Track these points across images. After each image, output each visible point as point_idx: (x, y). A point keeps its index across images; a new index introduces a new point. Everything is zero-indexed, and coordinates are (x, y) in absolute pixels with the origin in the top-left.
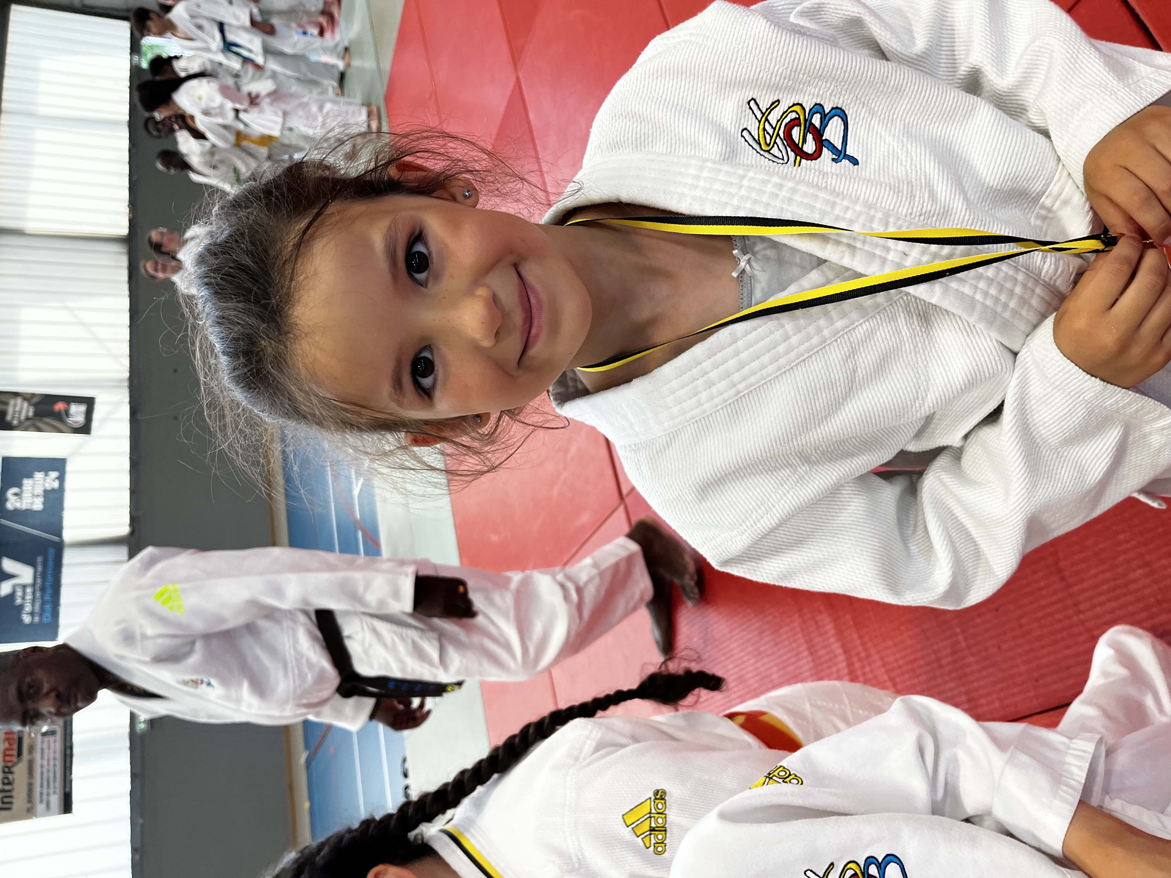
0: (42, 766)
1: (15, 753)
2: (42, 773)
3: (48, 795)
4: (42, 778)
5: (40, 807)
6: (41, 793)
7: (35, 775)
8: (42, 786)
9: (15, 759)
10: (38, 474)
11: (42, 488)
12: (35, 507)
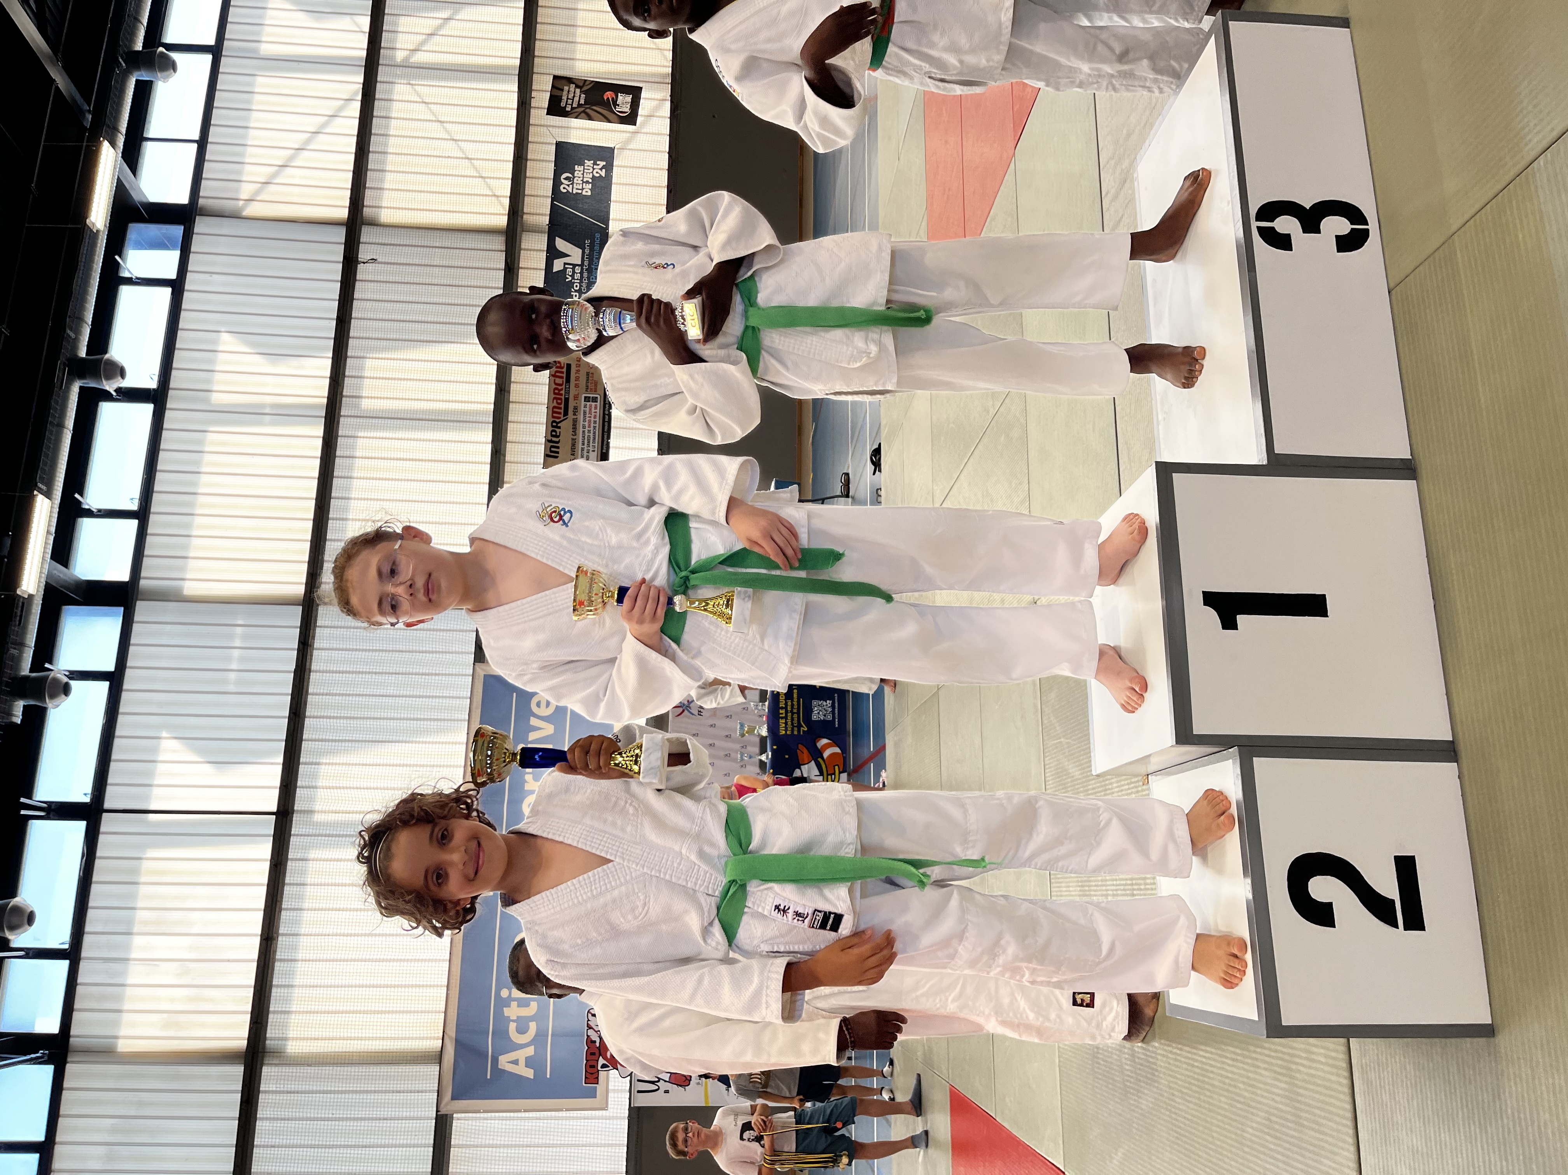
2: (584, 432)
3: (589, 443)
4: (584, 435)
6: (583, 449)
7: (577, 430)
8: (583, 444)
9: (561, 416)
10: (588, 163)
11: (591, 176)
12: (584, 193)
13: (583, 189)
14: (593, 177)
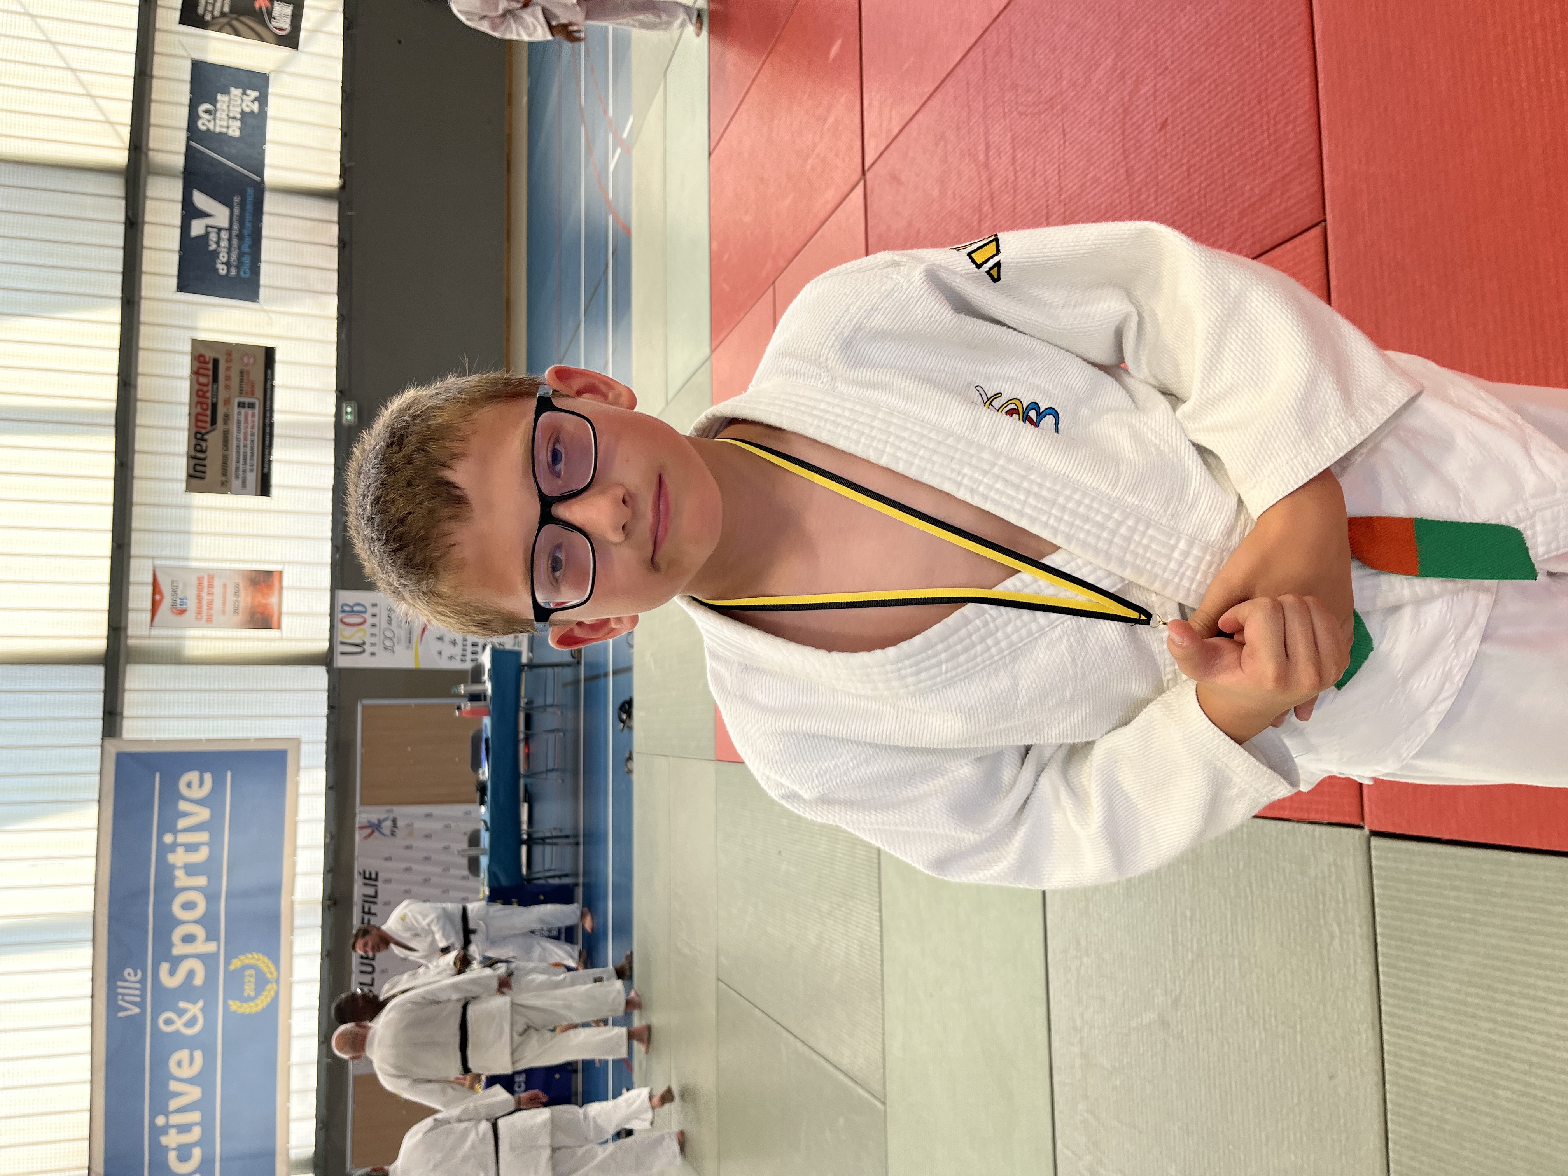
0: (238, 440)
1: (209, 419)
2: (238, 447)
3: (244, 471)
4: (238, 452)
5: (236, 483)
6: (237, 469)
7: (230, 446)
8: (238, 462)
9: (208, 425)
10: (236, 92)
11: (239, 110)
12: (231, 133)
13: (228, 127)
14: (243, 113)
